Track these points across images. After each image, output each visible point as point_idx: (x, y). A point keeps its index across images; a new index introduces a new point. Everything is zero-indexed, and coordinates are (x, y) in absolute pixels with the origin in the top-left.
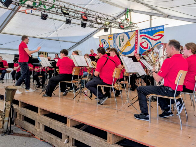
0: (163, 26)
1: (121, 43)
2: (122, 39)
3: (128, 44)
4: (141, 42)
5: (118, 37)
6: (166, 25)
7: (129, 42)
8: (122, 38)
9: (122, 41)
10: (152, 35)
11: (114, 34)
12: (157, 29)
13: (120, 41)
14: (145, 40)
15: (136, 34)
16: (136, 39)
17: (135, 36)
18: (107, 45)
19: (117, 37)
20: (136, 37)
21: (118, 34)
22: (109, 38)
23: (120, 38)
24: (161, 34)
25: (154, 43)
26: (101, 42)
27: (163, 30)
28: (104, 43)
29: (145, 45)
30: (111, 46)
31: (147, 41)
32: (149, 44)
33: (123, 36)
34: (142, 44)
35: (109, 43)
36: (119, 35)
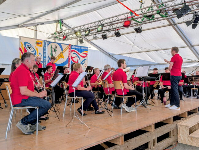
0: (87, 47)
1: (53, 53)
2: (54, 49)
3: (61, 56)
4: (72, 57)
5: (50, 45)
6: (90, 47)
7: (62, 54)
8: (54, 47)
9: (54, 51)
10: (81, 53)
11: (44, 41)
12: (84, 48)
13: (52, 51)
14: (76, 56)
15: (69, 48)
16: (69, 53)
17: (68, 49)
18: (33, 52)
19: (48, 45)
20: (69, 51)
21: (50, 42)
22: (37, 43)
23: (51, 47)
24: (86, 53)
25: (82, 59)
26: (24, 45)
27: (87, 50)
28: (29, 47)
29: (75, 60)
30: (40, 53)
31: (77, 57)
32: (79, 59)
33: (56, 46)
34: (73, 59)
35: (37, 49)
36: (51, 44)
